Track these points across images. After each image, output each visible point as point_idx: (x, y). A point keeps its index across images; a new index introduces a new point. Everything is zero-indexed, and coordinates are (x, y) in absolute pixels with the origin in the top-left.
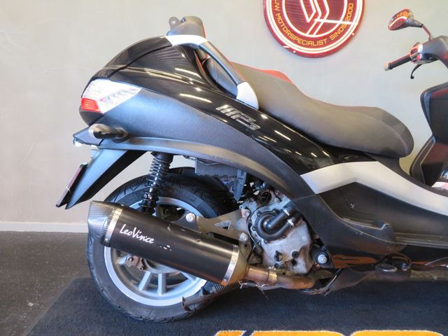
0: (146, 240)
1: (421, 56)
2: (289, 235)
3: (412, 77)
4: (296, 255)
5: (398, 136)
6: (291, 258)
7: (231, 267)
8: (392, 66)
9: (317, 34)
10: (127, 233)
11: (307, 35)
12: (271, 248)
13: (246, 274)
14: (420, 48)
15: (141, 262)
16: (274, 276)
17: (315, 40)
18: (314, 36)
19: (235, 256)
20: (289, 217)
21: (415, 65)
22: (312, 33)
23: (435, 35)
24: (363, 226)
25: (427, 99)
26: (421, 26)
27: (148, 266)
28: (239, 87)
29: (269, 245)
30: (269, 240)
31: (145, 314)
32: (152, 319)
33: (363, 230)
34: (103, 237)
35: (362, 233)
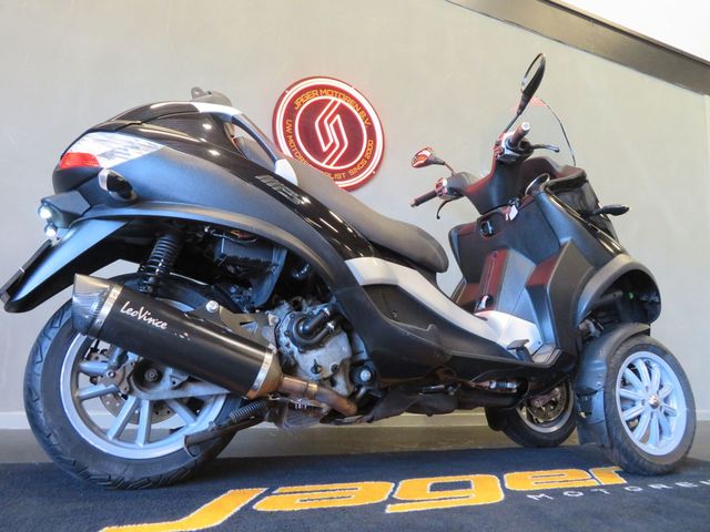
0: (156, 324)
1: (446, 190)
2: (328, 345)
3: (438, 218)
4: (335, 369)
5: (435, 250)
6: (330, 373)
7: (262, 376)
8: (418, 202)
9: (335, 165)
10: (130, 312)
11: (323, 165)
12: (307, 360)
13: (280, 383)
14: (445, 183)
15: (125, 381)
16: (314, 387)
17: (333, 172)
18: (331, 167)
19: (268, 358)
20: (329, 319)
21: (442, 201)
22: (328, 163)
23: (456, 172)
24: (409, 326)
25: (454, 235)
26: (443, 164)
27: (135, 387)
28: (278, 162)
29: (305, 356)
30: (305, 348)
31: (117, 472)
32: (127, 479)
33: (410, 330)
34: (94, 319)
35: (408, 333)
